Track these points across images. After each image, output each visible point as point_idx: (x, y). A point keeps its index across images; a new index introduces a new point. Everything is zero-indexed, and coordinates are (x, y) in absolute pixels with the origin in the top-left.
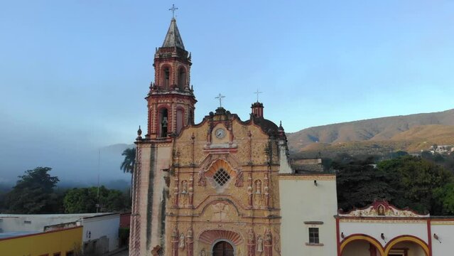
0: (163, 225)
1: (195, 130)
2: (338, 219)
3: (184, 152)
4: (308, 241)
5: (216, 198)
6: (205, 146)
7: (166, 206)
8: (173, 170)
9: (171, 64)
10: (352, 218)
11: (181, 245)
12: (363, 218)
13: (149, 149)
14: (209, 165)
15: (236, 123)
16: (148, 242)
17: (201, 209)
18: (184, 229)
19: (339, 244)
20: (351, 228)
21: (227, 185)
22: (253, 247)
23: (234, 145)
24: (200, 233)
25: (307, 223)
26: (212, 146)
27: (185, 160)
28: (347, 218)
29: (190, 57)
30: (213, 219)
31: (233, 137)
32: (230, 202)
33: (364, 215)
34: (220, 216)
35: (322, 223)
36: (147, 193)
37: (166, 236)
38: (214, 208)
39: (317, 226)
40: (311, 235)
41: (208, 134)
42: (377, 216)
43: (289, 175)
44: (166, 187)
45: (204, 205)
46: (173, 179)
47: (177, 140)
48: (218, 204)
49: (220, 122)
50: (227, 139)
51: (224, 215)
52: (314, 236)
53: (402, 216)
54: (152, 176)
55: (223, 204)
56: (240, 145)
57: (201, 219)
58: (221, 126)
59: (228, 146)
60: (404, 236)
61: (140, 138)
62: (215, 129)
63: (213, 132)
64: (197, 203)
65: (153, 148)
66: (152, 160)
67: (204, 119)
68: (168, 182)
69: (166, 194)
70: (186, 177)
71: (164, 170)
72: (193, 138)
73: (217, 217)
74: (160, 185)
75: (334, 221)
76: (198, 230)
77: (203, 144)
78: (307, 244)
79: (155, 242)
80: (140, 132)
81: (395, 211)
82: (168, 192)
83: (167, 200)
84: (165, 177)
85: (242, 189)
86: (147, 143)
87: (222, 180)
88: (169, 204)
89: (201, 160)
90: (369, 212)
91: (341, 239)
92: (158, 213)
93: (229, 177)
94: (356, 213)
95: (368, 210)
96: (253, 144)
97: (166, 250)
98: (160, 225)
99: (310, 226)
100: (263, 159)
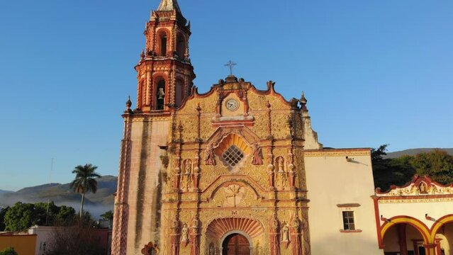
0: (158, 215)
1: (201, 100)
2: (376, 200)
3: (187, 126)
4: (343, 228)
5: (229, 179)
6: (214, 118)
7: (163, 192)
8: (175, 146)
9: (170, 28)
10: (393, 198)
11: (184, 239)
12: (404, 197)
13: (142, 124)
14: (219, 140)
15: (251, 93)
16: (137, 239)
17: (209, 193)
18: (188, 218)
19: (379, 228)
20: (393, 209)
21: (241, 163)
22: (278, 236)
23: (250, 117)
24: (209, 222)
25: (340, 206)
26: (222, 119)
27: (190, 136)
28: (387, 198)
29: (189, 26)
30: (225, 204)
31: (248, 108)
32: (247, 183)
33: (404, 194)
34: (232, 200)
35: (358, 205)
36: (137, 176)
37: (161, 229)
38: (226, 190)
39: (352, 209)
40: (345, 221)
41: (217, 104)
42: (420, 194)
43: (316, 150)
44: (163, 169)
45: (213, 188)
46: (173, 159)
47: (178, 113)
48: (232, 186)
49: (232, 90)
50: (242, 110)
51: (238, 198)
52: (348, 221)
53: (446, 193)
54: (144, 155)
55: (237, 187)
56: (257, 117)
57: (210, 205)
58: (234, 96)
59: (242, 118)
60: (450, 215)
61: (130, 111)
62: (225, 100)
63: (224, 103)
64: (203, 185)
65: (146, 122)
66: (145, 137)
67: (212, 88)
68: (165, 161)
69: (163, 177)
70: (190, 155)
71: (162, 148)
72: (199, 109)
73: (230, 202)
74: (154, 167)
75: (372, 202)
76: (206, 220)
77: (210, 117)
78: (342, 231)
79: (146, 238)
80: (129, 104)
81: (438, 187)
82: (165, 175)
83: (164, 184)
84: (161, 157)
85: (260, 168)
86: (139, 116)
87: (233, 159)
88: (167, 188)
89: (209, 135)
90: (410, 190)
91: (382, 223)
92: (151, 201)
93: (242, 156)
94: (396, 192)
95: (409, 188)
96: (272, 116)
97: (162, 247)
98: (154, 215)
99: (344, 209)
100: (286, 132)
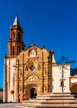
0: (14, 84)
1: (24, 52)
2: (70, 78)
3: (20, 60)
4: (60, 86)
5: (31, 74)
6: (27, 57)
7: (15, 78)
9: (16, 31)
11: (20, 89)
13: (9, 60)
15: (38, 49)
16: (9, 89)
17: (26, 78)
18: (21, 84)
20: (74, 81)
21: (35, 70)
22: (43, 88)
23: (37, 56)
25: (60, 80)
26: (29, 57)
27: (21, 63)
30: (30, 81)
31: (37, 54)
32: (36, 75)
38: (30, 77)
39: (63, 81)
40: (61, 84)
41: (28, 53)
45: (27, 76)
47: (18, 56)
48: (32, 76)
49: (32, 49)
50: (35, 55)
51: (34, 79)
56: (39, 56)
57: (26, 81)
59: (35, 57)
61: (5, 56)
63: (30, 53)
64: (25, 76)
66: (10, 64)
67: (27, 48)
70: (21, 68)
71: (14, 66)
72: (23, 55)
74: (12, 72)
76: (25, 84)
79: (11, 89)
83: (15, 76)
85: (39, 71)
86: (8, 58)
87: (33, 69)
89: (26, 62)
91: (71, 84)
92: (12, 80)
93: (35, 68)
96: (43, 56)
100: (46, 60)
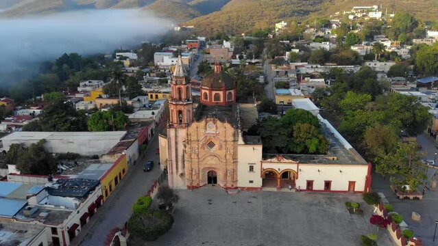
0: (184, 164)
1: (198, 124)
2: (262, 162)
3: (193, 134)
4: (249, 171)
5: (209, 154)
8: (187, 142)
9: (182, 87)
10: (268, 162)
11: (194, 173)
13: (174, 131)
14: (205, 140)
16: (177, 172)
17: (202, 159)
18: (195, 167)
19: (261, 172)
20: (267, 166)
21: (214, 149)
22: (226, 174)
23: (218, 132)
25: (248, 164)
26: (207, 132)
27: (194, 138)
28: (265, 162)
30: (208, 163)
31: (217, 128)
32: (216, 156)
33: (272, 161)
34: (211, 162)
35: (255, 164)
36: (175, 151)
37: (185, 169)
38: (208, 158)
39: (253, 165)
42: (278, 161)
43: (242, 145)
44: (185, 149)
45: (204, 157)
46: (188, 146)
47: (189, 128)
48: (210, 157)
50: (214, 129)
51: (213, 161)
52: (251, 169)
53: (287, 162)
54: (176, 143)
55: (212, 157)
56: (221, 132)
57: (203, 163)
58: (211, 122)
59: (214, 132)
60: (287, 169)
62: (208, 124)
64: (200, 156)
65: (176, 130)
66: (176, 136)
68: (185, 146)
69: (184, 151)
70: (195, 145)
71: (183, 141)
72: (197, 128)
73: (210, 162)
74: (181, 148)
75: (260, 163)
76: (202, 167)
77: (202, 131)
79: (180, 171)
81: (285, 160)
83: (185, 154)
84: (183, 144)
85: (221, 151)
86: (173, 128)
87: (211, 146)
88: (186, 156)
89: (202, 138)
90: (274, 160)
91: (263, 170)
92: (181, 160)
93: (215, 145)
94: (269, 160)
96: (227, 132)
97: (186, 175)
98: (182, 164)
99: (250, 165)
100: (231, 138)
